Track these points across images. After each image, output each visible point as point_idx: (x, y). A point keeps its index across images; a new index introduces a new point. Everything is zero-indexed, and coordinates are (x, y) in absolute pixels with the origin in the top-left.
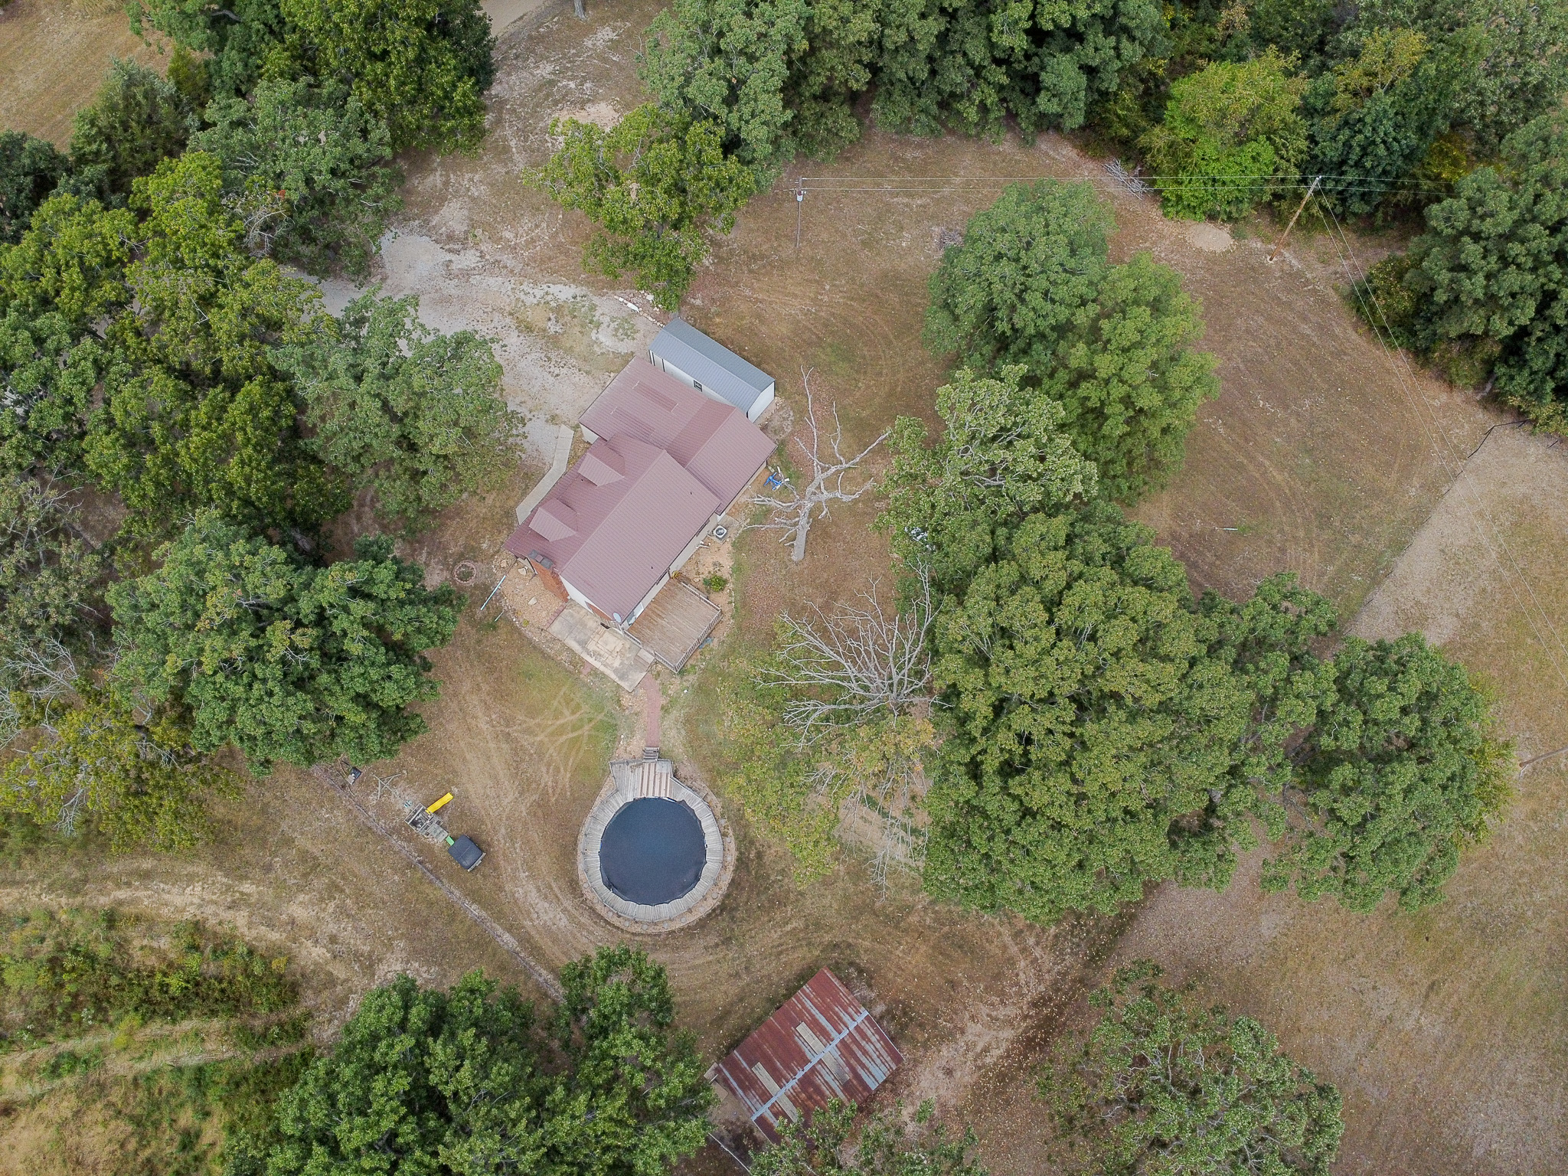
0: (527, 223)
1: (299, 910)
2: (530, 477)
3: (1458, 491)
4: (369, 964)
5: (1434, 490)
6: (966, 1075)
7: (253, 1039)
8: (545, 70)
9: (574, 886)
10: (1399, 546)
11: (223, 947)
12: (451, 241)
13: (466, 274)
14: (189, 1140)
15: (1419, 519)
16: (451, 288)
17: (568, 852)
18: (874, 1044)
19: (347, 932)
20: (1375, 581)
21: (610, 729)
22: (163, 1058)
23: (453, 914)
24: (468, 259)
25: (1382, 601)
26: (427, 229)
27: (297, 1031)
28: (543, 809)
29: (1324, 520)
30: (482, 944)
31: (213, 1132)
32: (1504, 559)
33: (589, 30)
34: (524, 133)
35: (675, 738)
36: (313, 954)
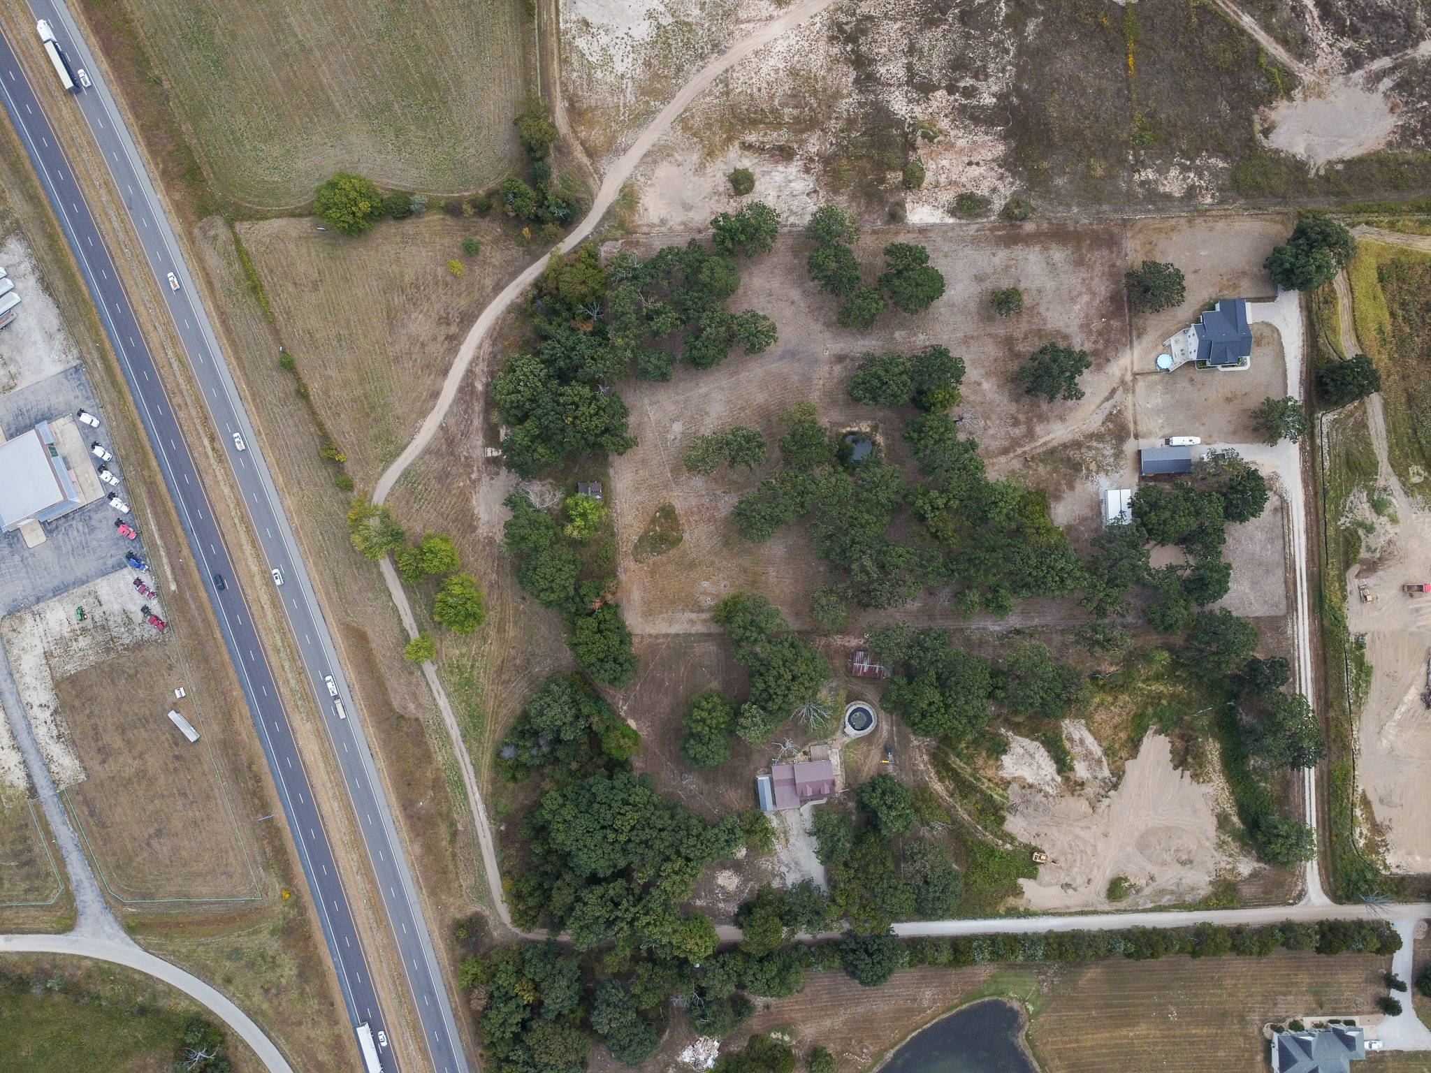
0: (764, 867)
1: (922, 767)
2: (816, 807)
3: (653, 632)
4: (919, 747)
5: (657, 637)
6: (847, 638)
7: (947, 754)
8: (721, 905)
9: (877, 726)
10: (677, 635)
11: (938, 773)
12: (782, 877)
13: (787, 866)
14: (967, 748)
15: (666, 636)
16: (792, 865)
17: (873, 733)
18: (857, 658)
19: (918, 756)
20: (690, 635)
21: (847, 746)
22: (962, 764)
23: (899, 742)
24: (783, 869)
25: (693, 631)
26: (784, 884)
27: (938, 748)
28: (871, 744)
29: (685, 653)
30: (899, 731)
31: (963, 745)
32: (661, 613)
33: (701, 908)
34: (742, 892)
35: (839, 733)
36: (926, 757)
